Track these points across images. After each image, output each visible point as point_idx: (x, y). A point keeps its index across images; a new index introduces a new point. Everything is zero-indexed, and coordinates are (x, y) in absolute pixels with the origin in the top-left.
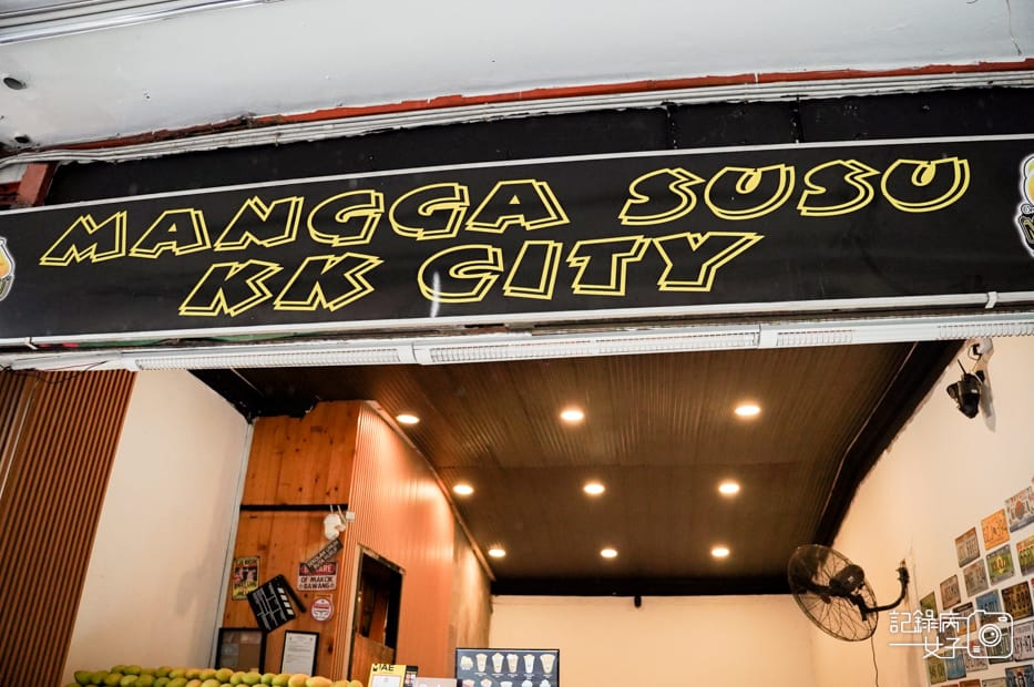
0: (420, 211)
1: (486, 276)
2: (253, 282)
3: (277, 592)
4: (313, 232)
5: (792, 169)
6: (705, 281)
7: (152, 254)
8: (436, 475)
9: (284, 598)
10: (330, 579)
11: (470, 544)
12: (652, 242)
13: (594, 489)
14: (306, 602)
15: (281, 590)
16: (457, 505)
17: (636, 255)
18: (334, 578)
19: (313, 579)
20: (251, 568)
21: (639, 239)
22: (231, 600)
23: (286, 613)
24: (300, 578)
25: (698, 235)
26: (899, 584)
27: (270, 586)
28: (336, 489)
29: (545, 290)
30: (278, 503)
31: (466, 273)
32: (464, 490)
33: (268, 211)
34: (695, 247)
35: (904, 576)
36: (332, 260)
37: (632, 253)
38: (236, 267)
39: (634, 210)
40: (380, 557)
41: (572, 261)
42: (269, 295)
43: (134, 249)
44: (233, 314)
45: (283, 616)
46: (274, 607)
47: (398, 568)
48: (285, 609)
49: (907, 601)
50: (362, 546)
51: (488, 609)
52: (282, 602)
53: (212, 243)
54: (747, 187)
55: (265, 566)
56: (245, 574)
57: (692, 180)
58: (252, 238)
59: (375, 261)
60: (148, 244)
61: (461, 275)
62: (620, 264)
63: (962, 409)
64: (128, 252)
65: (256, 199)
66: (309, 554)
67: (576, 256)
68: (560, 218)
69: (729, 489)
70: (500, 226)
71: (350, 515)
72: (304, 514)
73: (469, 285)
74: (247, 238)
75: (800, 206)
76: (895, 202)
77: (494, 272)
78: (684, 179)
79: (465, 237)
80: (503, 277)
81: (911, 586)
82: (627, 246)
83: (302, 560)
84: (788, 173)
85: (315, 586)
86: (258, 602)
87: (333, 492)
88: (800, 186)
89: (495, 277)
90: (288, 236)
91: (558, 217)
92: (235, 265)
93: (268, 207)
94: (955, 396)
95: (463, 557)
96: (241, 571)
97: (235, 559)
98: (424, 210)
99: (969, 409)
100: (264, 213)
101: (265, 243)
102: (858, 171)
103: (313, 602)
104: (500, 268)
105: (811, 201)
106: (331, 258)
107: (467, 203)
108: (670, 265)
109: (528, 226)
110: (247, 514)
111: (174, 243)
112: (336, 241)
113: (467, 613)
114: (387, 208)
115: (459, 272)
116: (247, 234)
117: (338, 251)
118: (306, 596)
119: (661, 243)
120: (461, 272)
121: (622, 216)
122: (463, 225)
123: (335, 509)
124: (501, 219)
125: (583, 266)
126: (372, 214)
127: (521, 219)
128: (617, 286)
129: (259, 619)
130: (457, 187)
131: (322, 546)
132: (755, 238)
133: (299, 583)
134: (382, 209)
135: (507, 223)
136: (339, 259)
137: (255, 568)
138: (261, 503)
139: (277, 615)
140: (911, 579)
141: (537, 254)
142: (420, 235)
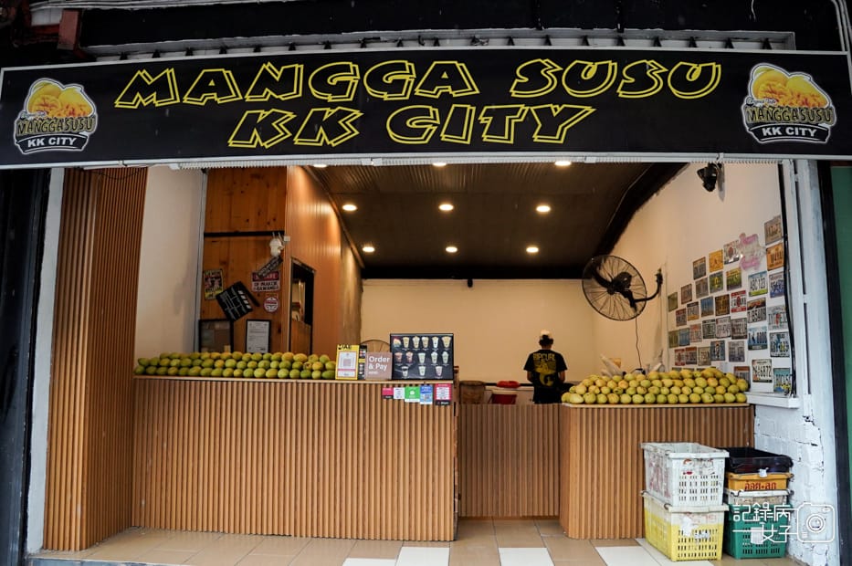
0: (384, 80)
1: (430, 127)
2: (277, 124)
3: (238, 293)
4: (314, 91)
5: (616, 64)
6: (560, 137)
7: (201, 101)
8: (331, 199)
9: (243, 297)
10: (275, 283)
11: (349, 244)
12: (530, 110)
13: (446, 207)
14: (259, 300)
15: (241, 292)
16: (342, 216)
17: (520, 117)
18: (278, 282)
19: (263, 284)
20: (216, 278)
21: (522, 107)
22: (204, 299)
23: (246, 308)
24: (253, 283)
25: (557, 106)
26: (656, 284)
27: (232, 289)
28: (274, 220)
29: (466, 138)
30: (232, 231)
31: (417, 124)
32: (350, 208)
33: (280, 74)
34: (555, 114)
35: (660, 279)
36: (329, 112)
37: (518, 116)
38: (263, 114)
39: (520, 87)
40: (303, 264)
41: (482, 119)
42: (289, 134)
43: (186, 98)
44: (267, 147)
45: (244, 310)
46: (237, 304)
47: (312, 269)
48: (245, 305)
49: (660, 295)
50: (292, 258)
51: (360, 289)
52: (242, 300)
53: (243, 95)
54: (588, 75)
55: (227, 276)
56: (213, 282)
57: (555, 68)
58: (271, 93)
59: (358, 114)
60: (196, 94)
61: (414, 126)
62: (511, 122)
63: (705, 186)
64: (182, 100)
65: (269, 64)
66: (259, 266)
67: (484, 116)
68: (474, 90)
69: (543, 209)
70: (436, 93)
71: (287, 238)
72: (251, 238)
73: (419, 132)
74: (268, 93)
75: (618, 91)
76: (674, 91)
77: (434, 125)
78: (550, 67)
79: (414, 99)
80: (440, 128)
81: (663, 286)
82: (515, 111)
83: (254, 270)
84: (613, 67)
85: (265, 289)
86: (224, 301)
87: (272, 222)
88: (620, 77)
89: (435, 128)
90: (296, 93)
91: (472, 89)
92: (262, 112)
93: (279, 70)
94: (702, 177)
95: (346, 253)
96: (209, 280)
97: (203, 272)
98: (387, 79)
99: (709, 186)
100: (277, 75)
101: (280, 97)
102: (655, 68)
103: (264, 300)
104: (438, 122)
105: (626, 88)
106: (328, 110)
107: (414, 76)
108: (540, 125)
109: (454, 94)
110: (209, 239)
111: (215, 94)
112: (330, 98)
113: (348, 294)
114: (362, 76)
115: (412, 123)
116: (267, 90)
117: (333, 105)
118: (259, 295)
119: (535, 110)
120: (414, 123)
121: (512, 90)
122: (413, 92)
123: (276, 235)
124: (437, 88)
125: (489, 123)
126: (352, 79)
127: (449, 89)
128: (508, 137)
129: (226, 313)
130: (407, 64)
131: (268, 260)
132: (590, 110)
133: (253, 286)
134: (358, 77)
135: (441, 91)
136: (334, 111)
137: (220, 277)
138: (219, 231)
139: (239, 309)
140: (664, 282)
141: (460, 114)
142: (386, 96)
